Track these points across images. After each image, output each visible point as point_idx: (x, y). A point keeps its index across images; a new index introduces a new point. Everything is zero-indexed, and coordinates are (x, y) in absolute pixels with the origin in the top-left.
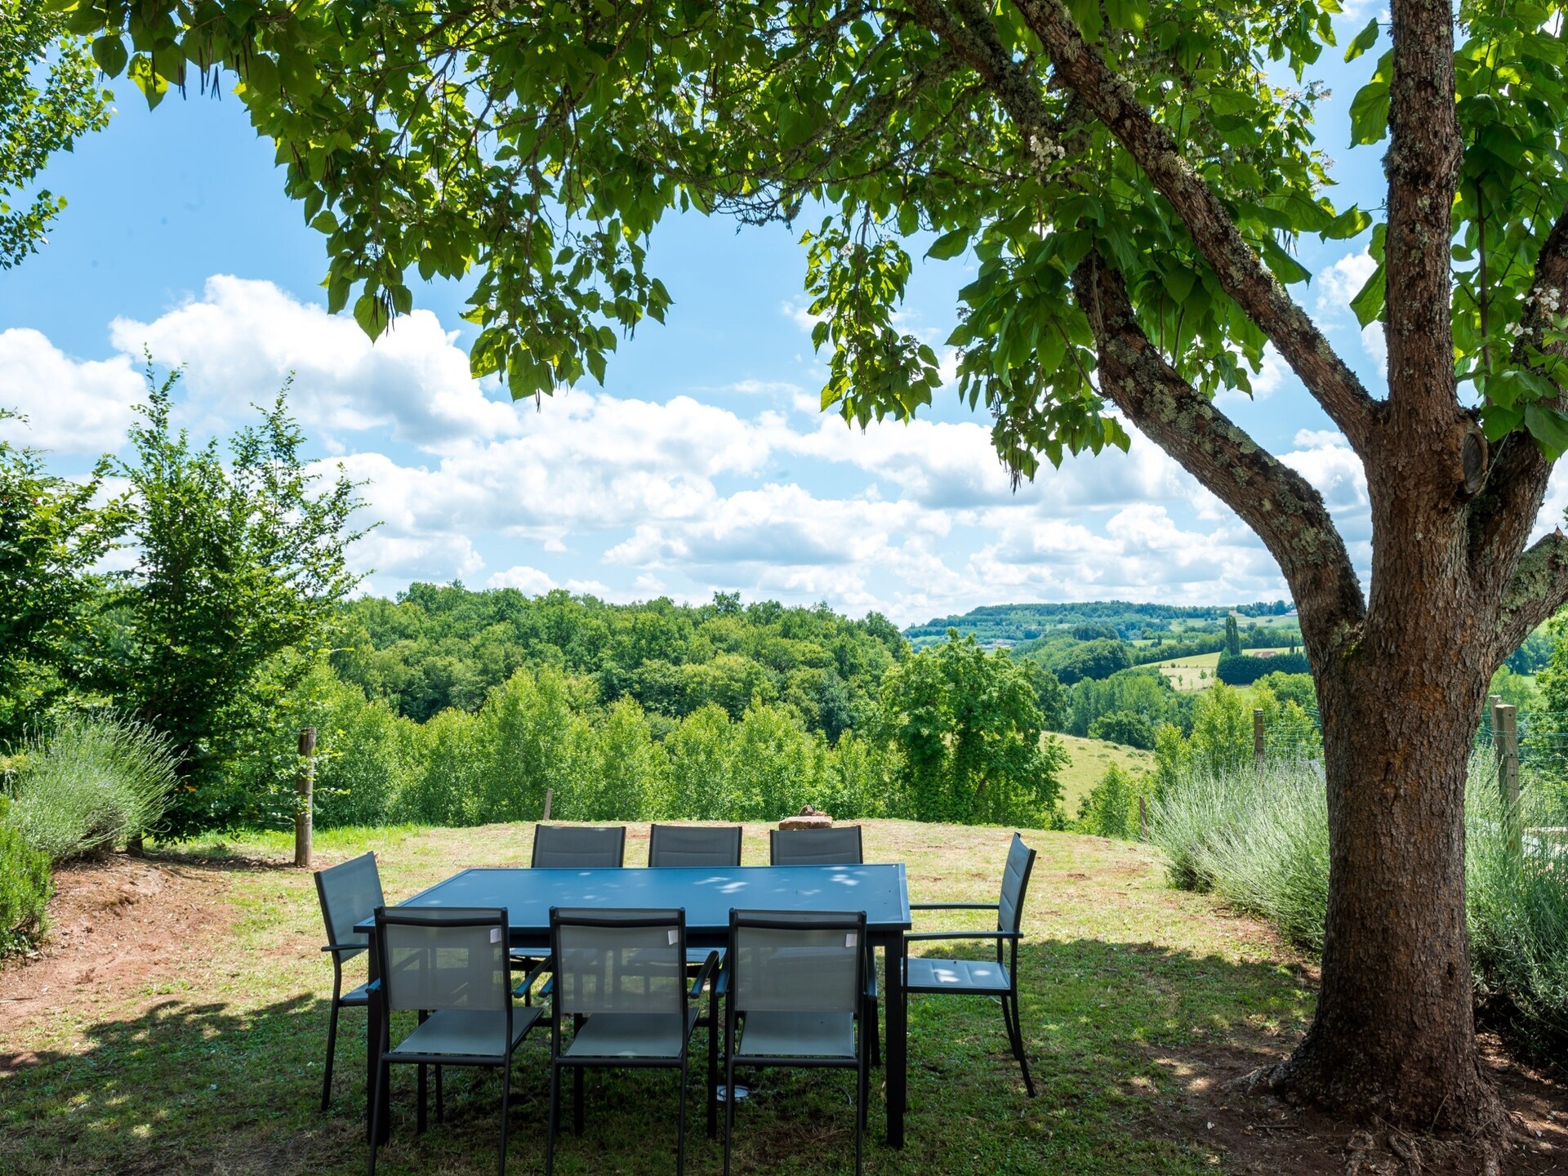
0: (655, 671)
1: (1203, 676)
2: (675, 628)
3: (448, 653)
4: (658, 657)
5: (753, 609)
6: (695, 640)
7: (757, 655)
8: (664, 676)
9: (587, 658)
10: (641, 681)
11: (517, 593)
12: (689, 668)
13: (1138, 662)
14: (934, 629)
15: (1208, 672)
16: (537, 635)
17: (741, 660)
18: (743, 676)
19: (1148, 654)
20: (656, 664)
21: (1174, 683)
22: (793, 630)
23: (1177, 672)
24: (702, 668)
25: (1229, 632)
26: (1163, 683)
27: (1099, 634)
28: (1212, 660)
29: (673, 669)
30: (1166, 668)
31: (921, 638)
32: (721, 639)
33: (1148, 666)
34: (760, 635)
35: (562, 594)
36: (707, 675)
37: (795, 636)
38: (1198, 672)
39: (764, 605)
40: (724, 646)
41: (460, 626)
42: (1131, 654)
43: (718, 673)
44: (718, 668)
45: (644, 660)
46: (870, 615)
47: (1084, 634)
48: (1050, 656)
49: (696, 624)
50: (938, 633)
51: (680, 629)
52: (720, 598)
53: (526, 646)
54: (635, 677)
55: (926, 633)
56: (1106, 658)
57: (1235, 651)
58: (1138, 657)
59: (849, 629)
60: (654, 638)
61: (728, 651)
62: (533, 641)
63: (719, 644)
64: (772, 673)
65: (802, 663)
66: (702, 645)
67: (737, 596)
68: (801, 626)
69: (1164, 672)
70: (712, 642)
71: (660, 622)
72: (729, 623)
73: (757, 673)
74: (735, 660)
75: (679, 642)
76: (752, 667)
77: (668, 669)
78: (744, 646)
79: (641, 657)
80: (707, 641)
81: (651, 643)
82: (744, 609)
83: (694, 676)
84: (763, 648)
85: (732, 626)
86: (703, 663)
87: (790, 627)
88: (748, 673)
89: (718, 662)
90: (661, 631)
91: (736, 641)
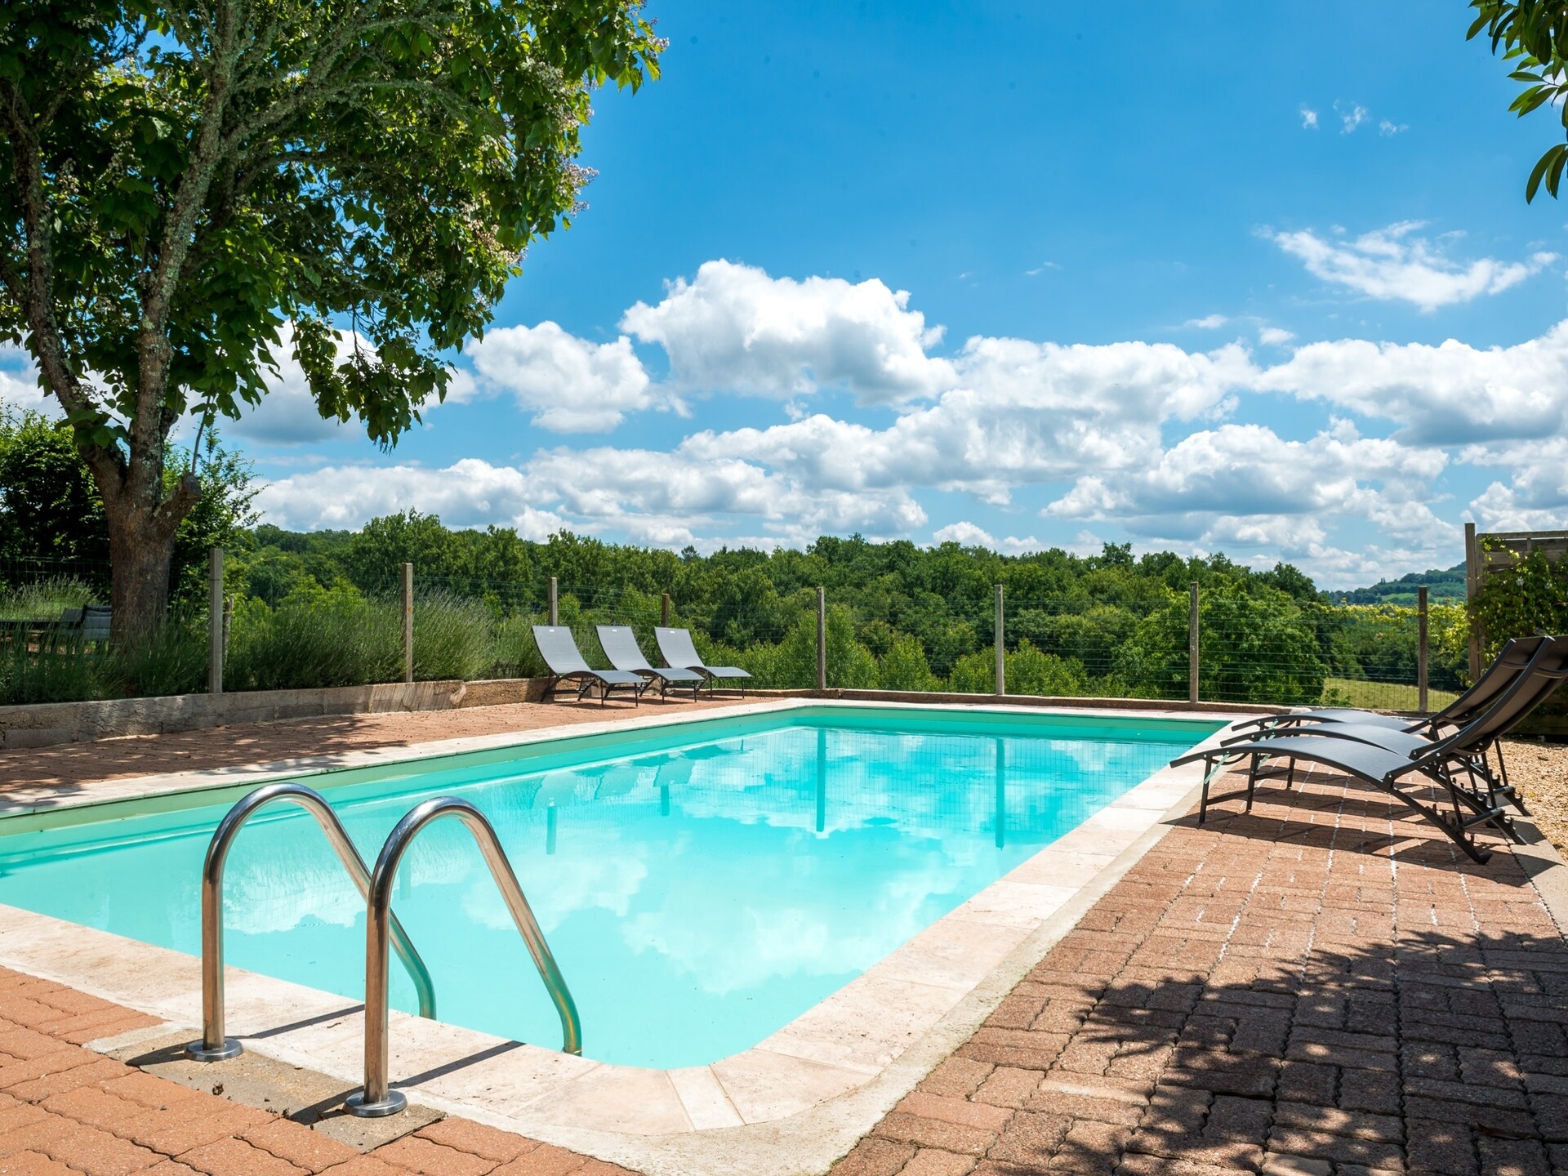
0: (1030, 620)
2: (1053, 580)
3: (842, 600)
4: (1036, 607)
5: (1147, 559)
6: (1074, 590)
7: (1134, 607)
8: (1038, 626)
9: (968, 608)
11: (908, 546)
12: (1064, 619)
14: (1408, 586)
16: (922, 585)
17: (1117, 611)
18: (1117, 628)
20: (1032, 613)
22: (1180, 582)
24: (1075, 619)
29: (1049, 618)
31: (1392, 596)
32: (1102, 591)
34: (1142, 586)
35: (952, 545)
36: (1080, 625)
37: (1182, 588)
39: (1159, 556)
40: (1104, 597)
41: (855, 576)
43: (1089, 624)
44: (1092, 619)
45: (1021, 611)
46: (1279, 568)
49: (1079, 575)
51: (1059, 580)
52: (1110, 549)
53: (911, 595)
55: (1399, 590)
59: (1251, 583)
60: (1031, 589)
61: (1106, 603)
62: (917, 590)
63: (1098, 595)
66: (1078, 596)
67: (1130, 547)
68: (1190, 577)
70: (1092, 593)
71: (1040, 573)
72: (1114, 574)
73: (1133, 625)
74: (1110, 612)
75: (1057, 592)
76: (1126, 618)
77: (1044, 619)
78: (1124, 598)
79: (1017, 607)
80: (1086, 592)
81: (1028, 593)
82: (1137, 560)
83: (1068, 627)
84: (1143, 599)
85: (1115, 578)
86: (1078, 614)
87: (1178, 579)
88: (1123, 625)
89: (1094, 613)
90: (1039, 581)
91: (1117, 592)
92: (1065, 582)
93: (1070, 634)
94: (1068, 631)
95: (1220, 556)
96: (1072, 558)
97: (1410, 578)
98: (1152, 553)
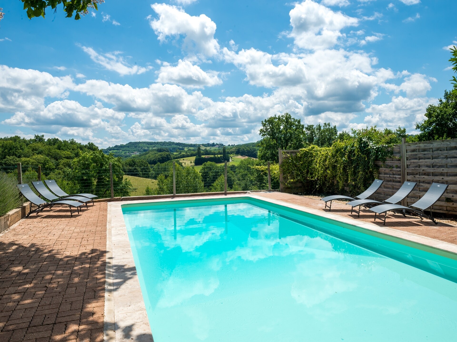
0: (10, 160)
1: (191, 163)
2: (19, 146)
4: (13, 155)
5: (49, 140)
6: (26, 150)
7: (48, 155)
8: (14, 161)
10: (5, 164)
12: (23, 159)
13: (174, 158)
15: (192, 161)
17: (42, 156)
18: (43, 162)
19: (177, 156)
20: (11, 157)
21: (183, 164)
22: (62, 147)
23: (184, 161)
24: (28, 159)
25: (198, 150)
26: (180, 164)
27: (164, 151)
28: (193, 158)
29: (18, 159)
30: (181, 160)
31: (112, 151)
32: (36, 150)
33: (176, 160)
34: (50, 149)
36: (29, 161)
37: (62, 149)
38: (190, 161)
39: (53, 139)
40: (37, 152)
42: (172, 156)
43: (33, 161)
44: (33, 159)
45: (7, 157)
46: (89, 143)
47: (160, 150)
48: (149, 156)
49: (27, 145)
50: (117, 149)
51: (21, 146)
52: (37, 137)
54: (3, 162)
55: (114, 149)
56: (165, 157)
57: (200, 156)
58: (174, 157)
59: (81, 147)
60: (11, 149)
61: (38, 154)
63: (35, 151)
64: (53, 160)
65: (64, 157)
66: (28, 151)
67: (43, 136)
68: (64, 146)
69: (180, 161)
70: (33, 151)
71: (14, 144)
72: (39, 145)
73: (48, 161)
74: (40, 157)
75: (20, 150)
76: (46, 159)
77: (16, 159)
78: (44, 152)
79: (5, 155)
80: (31, 150)
81: (9, 151)
82: (46, 140)
83: (25, 162)
84: (51, 153)
85: (40, 146)
86: (29, 157)
87: (61, 146)
88: (45, 161)
89: (34, 157)
90: (14, 147)
91: (41, 150)
92: (23, 147)
93: (26, 164)
94: (25, 163)
95: (73, 140)
96: (23, 139)
97: (116, 146)
98: (51, 138)
